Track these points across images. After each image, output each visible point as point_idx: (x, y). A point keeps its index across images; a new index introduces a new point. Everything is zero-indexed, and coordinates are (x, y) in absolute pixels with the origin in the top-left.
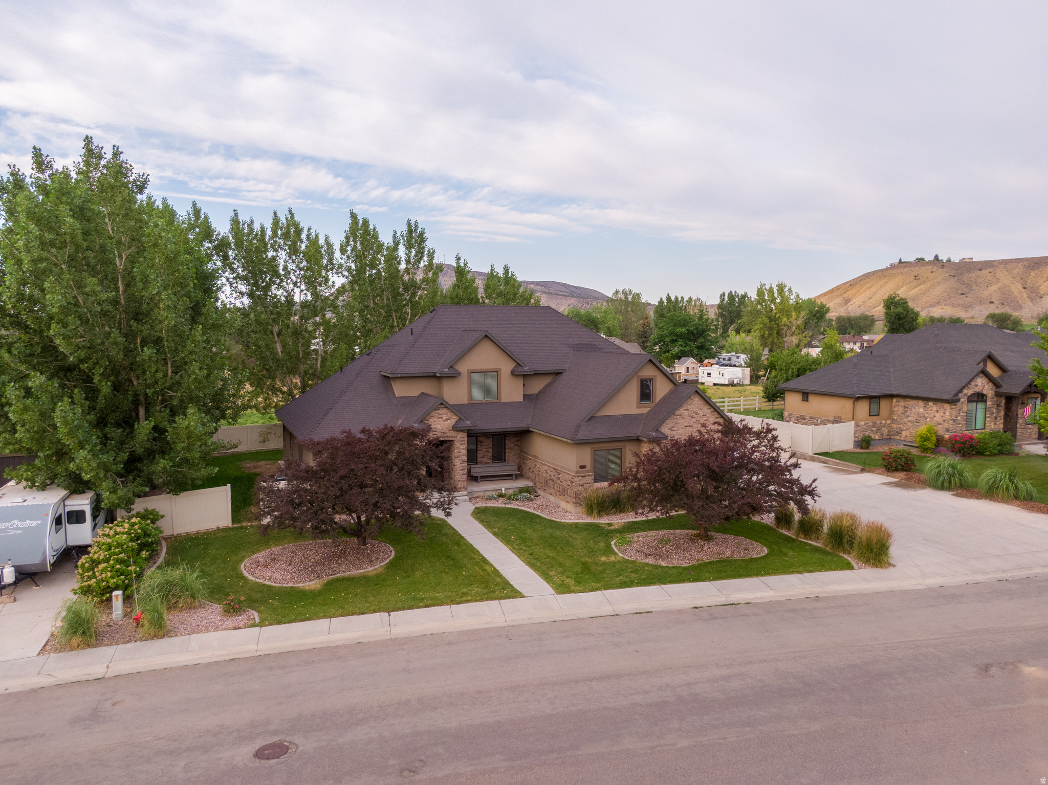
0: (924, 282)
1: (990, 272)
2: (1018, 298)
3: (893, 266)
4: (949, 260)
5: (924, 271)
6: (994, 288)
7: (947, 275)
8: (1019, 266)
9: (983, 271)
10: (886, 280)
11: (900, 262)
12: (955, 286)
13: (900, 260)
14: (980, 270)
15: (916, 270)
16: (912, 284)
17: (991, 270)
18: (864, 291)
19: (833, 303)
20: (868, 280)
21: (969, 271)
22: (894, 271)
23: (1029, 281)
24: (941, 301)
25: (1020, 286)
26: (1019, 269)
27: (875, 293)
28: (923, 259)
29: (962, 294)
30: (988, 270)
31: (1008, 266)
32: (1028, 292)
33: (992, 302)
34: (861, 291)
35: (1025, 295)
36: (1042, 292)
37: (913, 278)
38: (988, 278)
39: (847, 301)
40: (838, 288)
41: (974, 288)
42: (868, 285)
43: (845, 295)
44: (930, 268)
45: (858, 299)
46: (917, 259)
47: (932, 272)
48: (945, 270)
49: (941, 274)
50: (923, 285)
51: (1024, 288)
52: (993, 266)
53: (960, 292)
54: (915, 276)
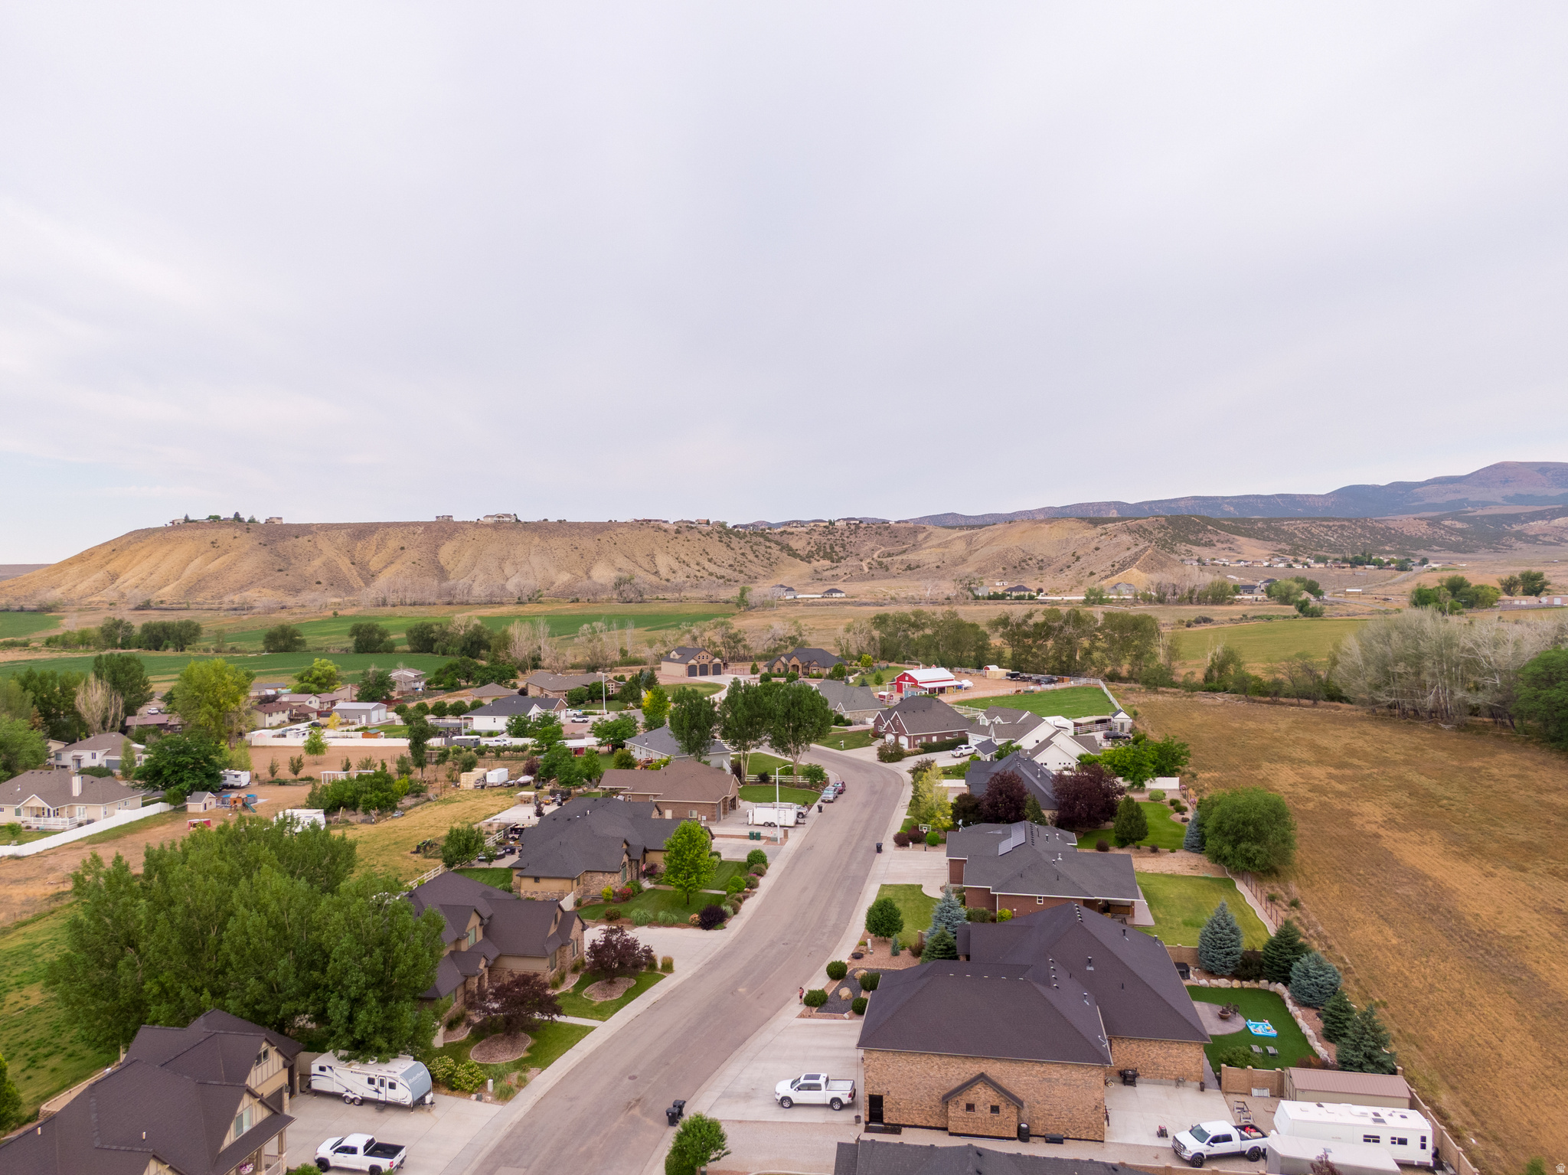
0: (226, 552)
1: (309, 541)
2: (348, 576)
3: (175, 526)
4: (252, 521)
5: (224, 535)
6: (317, 563)
7: (256, 543)
8: (342, 533)
9: (300, 539)
10: (169, 547)
11: (187, 520)
12: (269, 558)
13: (187, 517)
14: (297, 537)
15: (212, 534)
16: (210, 553)
17: (310, 537)
18: (139, 562)
19: (92, 579)
20: (141, 544)
21: (283, 538)
22: (180, 534)
23: (357, 555)
24: (255, 580)
25: (348, 562)
26: (342, 538)
27: (157, 566)
28: (217, 518)
29: (280, 570)
30: (306, 538)
31: (329, 533)
32: (358, 569)
33: (319, 583)
34: (134, 562)
35: (356, 573)
36: (373, 569)
37: (209, 545)
38: (308, 549)
39: (114, 577)
40: (90, 553)
41: (293, 561)
42: (144, 552)
43: (109, 567)
44: (230, 531)
45: (130, 574)
46: (210, 517)
47: (235, 537)
48: (252, 535)
49: (247, 542)
50: (226, 556)
51: (353, 564)
52: (311, 533)
53: (277, 568)
54: (212, 543)
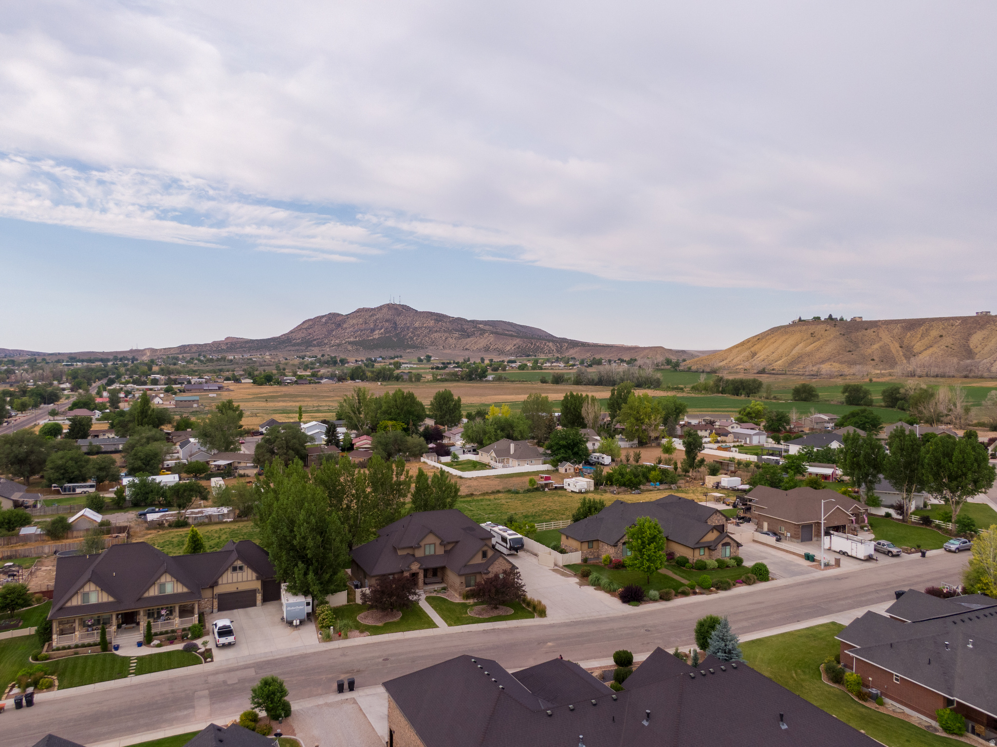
0: (819, 339)
1: (874, 332)
2: (895, 356)
3: (794, 324)
4: (842, 319)
5: (819, 329)
6: (876, 346)
7: (838, 334)
8: (898, 326)
9: (868, 330)
10: (787, 337)
11: (800, 320)
12: (844, 343)
13: (800, 318)
14: (866, 329)
15: (812, 329)
16: (809, 340)
17: (875, 329)
18: (769, 346)
19: (742, 355)
20: (772, 335)
21: (857, 330)
22: (794, 329)
23: (906, 341)
24: (832, 357)
25: (897, 345)
26: (897, 330)
27: (777, 348)
28: (819, 318)
29: (850, 351)
30: (872, 330)
31: (889, 326)
32: (904, 351)
33: (873, 360)
34: (766, 346)
35: (901, 354)
36: (915, 351)
37: (809, 335)
38: (872, 337)
39: (754, 354)
40: (748, 341)
41: (860, 345)
42: (772, 340)
43: (752, 349)
44: (824, 326)
45: (763, 352)
46: (814, 318)
47: (826, 330)
48: (837, 328)
49: (833, 332)
50: (817, 342)
51: (901, 347)
52: (876, 326)
53: (848, 349)
54: (812, 334)
